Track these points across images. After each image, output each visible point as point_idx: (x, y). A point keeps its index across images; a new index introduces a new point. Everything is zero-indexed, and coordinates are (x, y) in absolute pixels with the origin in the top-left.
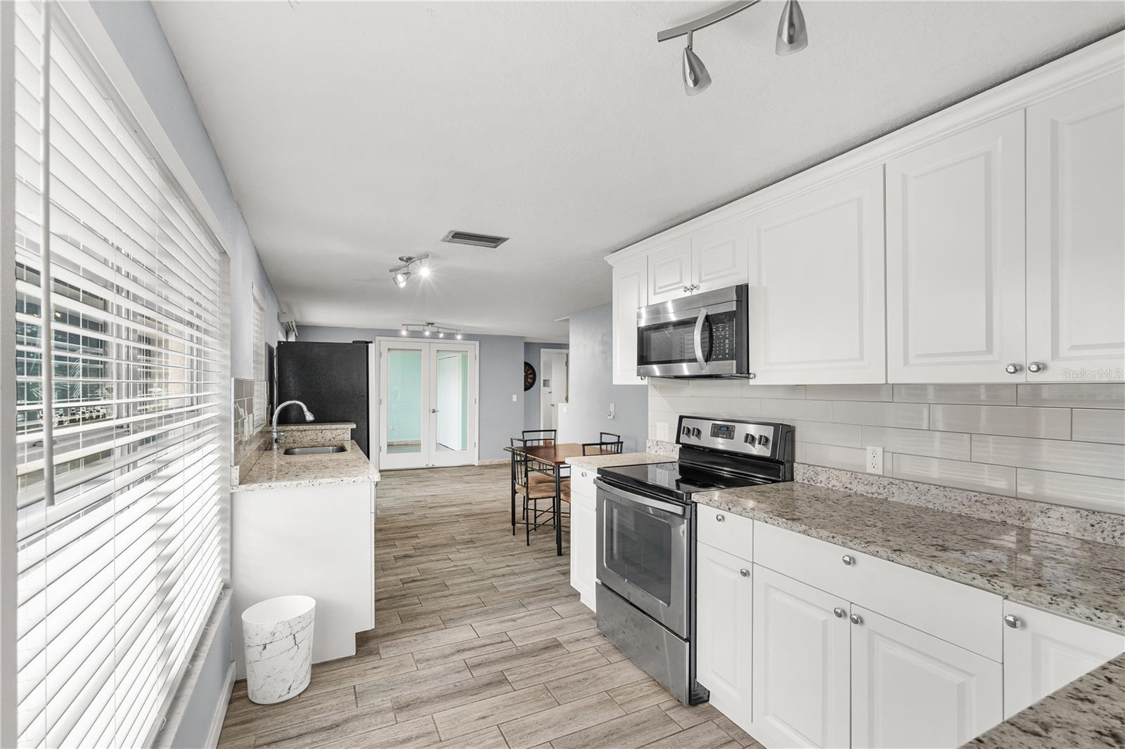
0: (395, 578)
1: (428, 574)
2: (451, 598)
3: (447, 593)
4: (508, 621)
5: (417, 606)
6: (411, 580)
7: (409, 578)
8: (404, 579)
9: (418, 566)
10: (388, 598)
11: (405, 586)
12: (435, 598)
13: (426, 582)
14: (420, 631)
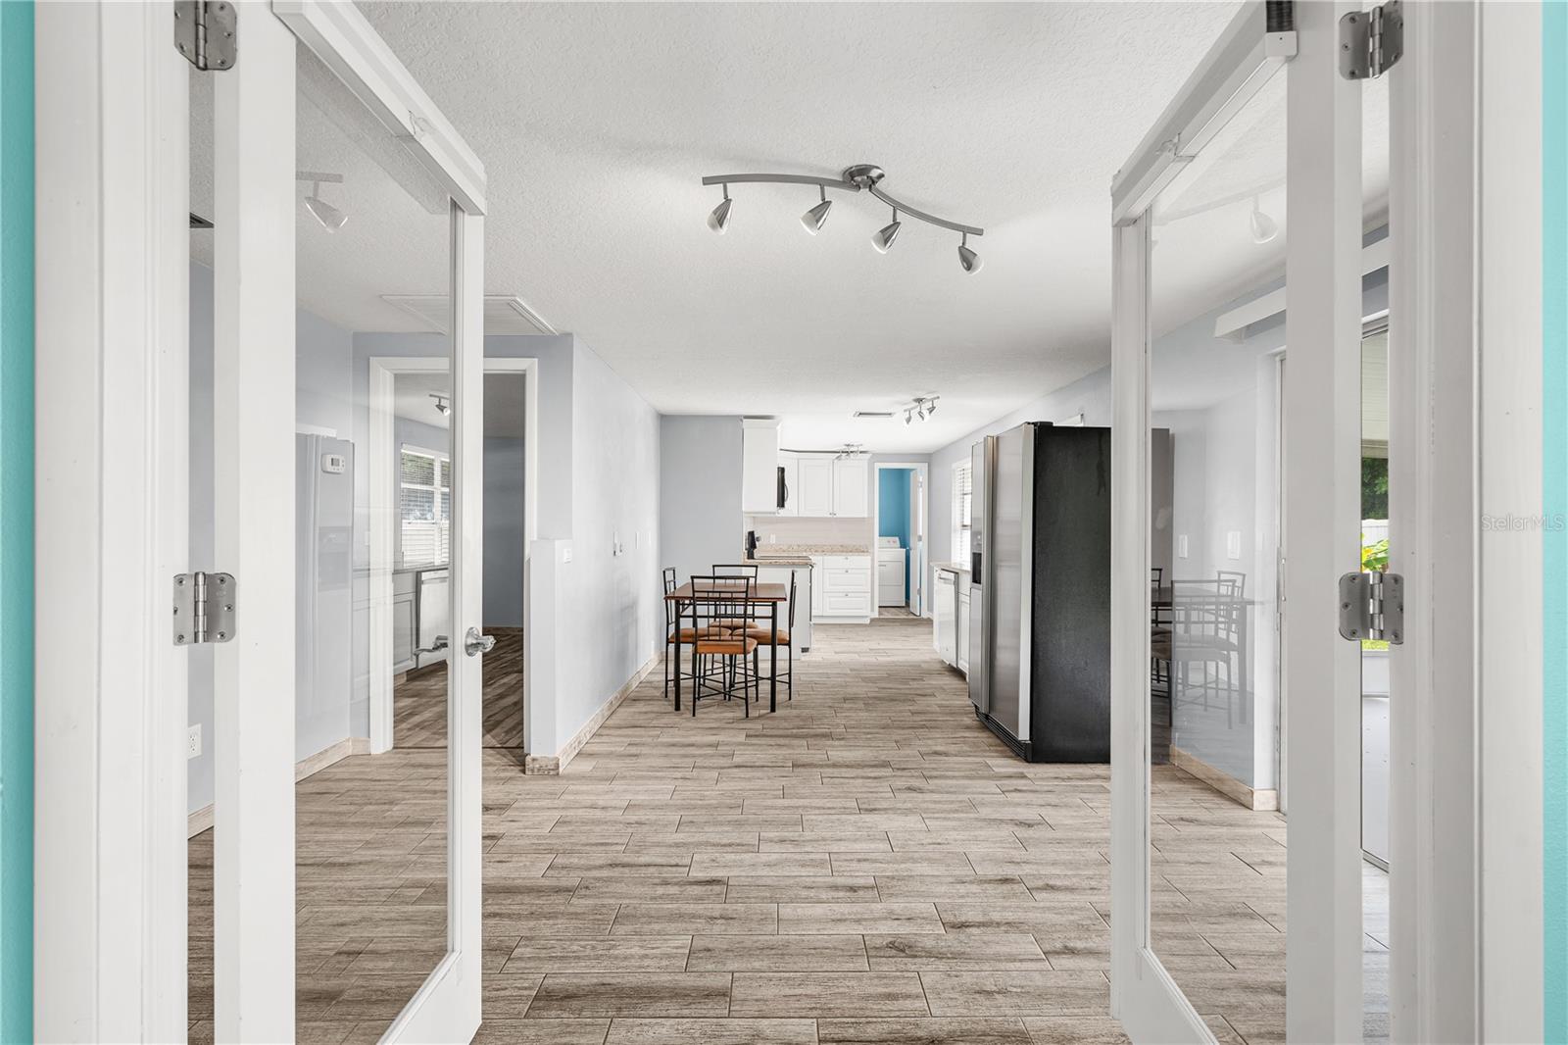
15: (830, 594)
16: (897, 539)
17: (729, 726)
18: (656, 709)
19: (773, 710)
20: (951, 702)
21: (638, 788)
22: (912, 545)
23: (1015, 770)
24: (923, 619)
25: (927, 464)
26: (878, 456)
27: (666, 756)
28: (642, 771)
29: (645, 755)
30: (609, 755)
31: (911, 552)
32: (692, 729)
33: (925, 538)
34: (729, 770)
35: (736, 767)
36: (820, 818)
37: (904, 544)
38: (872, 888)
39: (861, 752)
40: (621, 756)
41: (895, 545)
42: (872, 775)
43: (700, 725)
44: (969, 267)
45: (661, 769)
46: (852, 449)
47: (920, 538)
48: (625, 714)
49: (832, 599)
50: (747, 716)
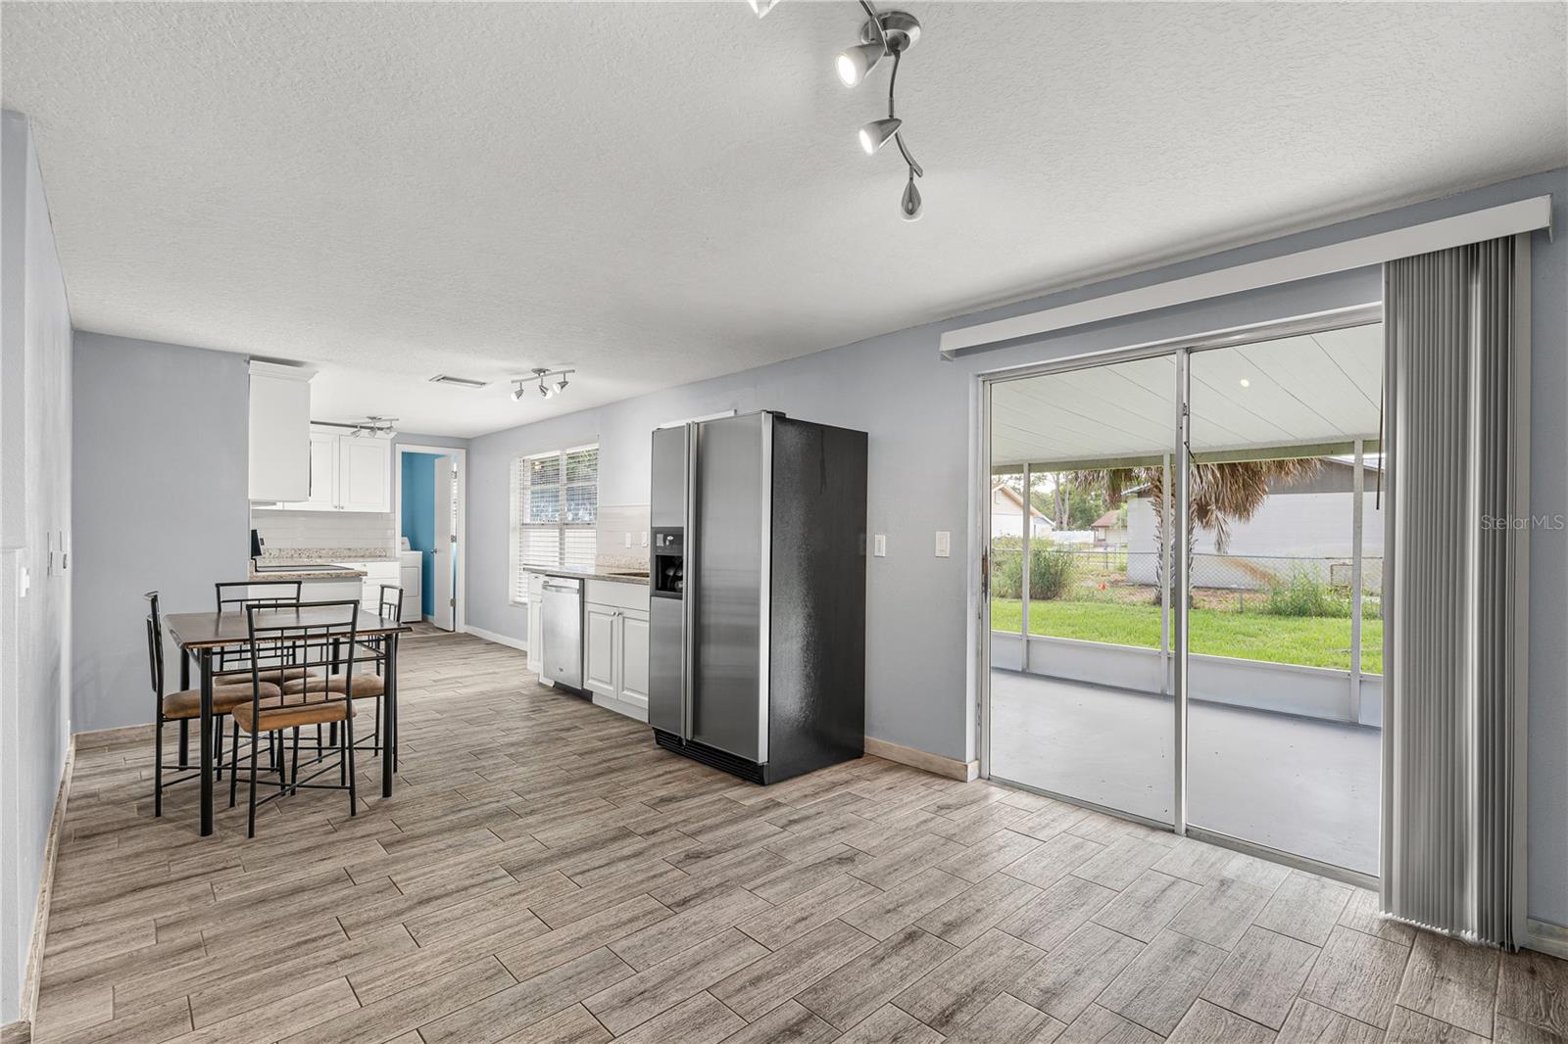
16: (406, 540)
17: (332, 838)
18: (155, 843)
19: (387, 793)
20: (606, 732)
21: (271, 1011)
23: (760, 799)
24: (460, 635)
25: (464, 451)
26: (403, 437)
27: (267, 925)
28: (245, 973)
29: (216, 938)
30: (128, 965)
31: (437, 557)
32: (271, 861)
33: (462, 538)
34: (415, 913)
35: (420, 903)
36: (636, 940)
38: (810, 1016)
39: (577, 825)
40: (162, 958)
41: (404, 547)
42: (626, 852)
43: (279, 850)
44: (911, 212)
45: (281, 955)
46: (378, 425)
47: (454, 539)
48: (92, 868)
50: (353, 813)
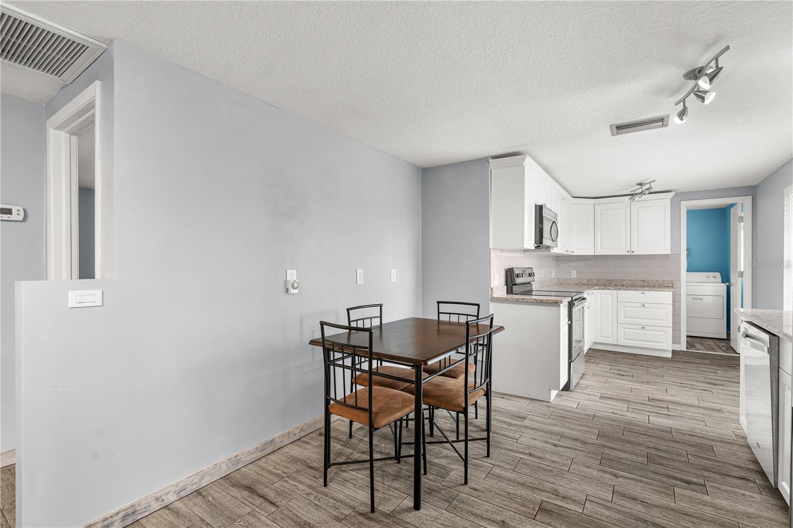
0: (718, 501)
1: (662, 482)
2: (652, 445)
3: (652, 451)
4: (617, 414)
5: (692, 453)
6: (693, 486)
7: (693, 490)
8: (702, 493)
9: (672, 505)
10: (729, 476)
11: (702, 482)
12: (668, 452)
13: (672, 473)
14: (696, 434)
15: (624, 326)
16: (718, 274)
22: (732, 280)
26: (680, 196)
31: (732, 288)
33: (746, 275)
37: (726, 279)
41: (715, 280)
47: (741, 274)
49: (626, 330)
